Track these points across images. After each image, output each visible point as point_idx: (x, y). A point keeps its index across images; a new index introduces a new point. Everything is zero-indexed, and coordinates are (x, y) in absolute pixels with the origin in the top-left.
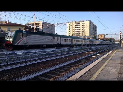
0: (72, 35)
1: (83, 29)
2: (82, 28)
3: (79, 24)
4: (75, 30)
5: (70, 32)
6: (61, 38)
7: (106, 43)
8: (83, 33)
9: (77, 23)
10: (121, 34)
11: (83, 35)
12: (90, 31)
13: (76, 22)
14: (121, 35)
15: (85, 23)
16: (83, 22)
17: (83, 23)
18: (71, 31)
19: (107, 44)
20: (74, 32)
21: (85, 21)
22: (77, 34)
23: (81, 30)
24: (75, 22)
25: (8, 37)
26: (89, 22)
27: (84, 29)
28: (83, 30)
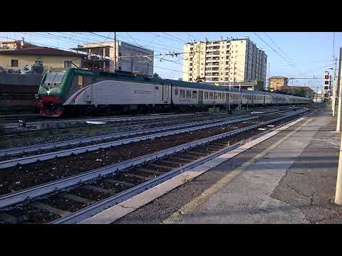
0: (199, 78)
1: (227, 63)
2: (224, 60)
3: (218, 47)
4: (206, 64)
5: (191, 69)
6: (174, 88)
7: (289, 102)
8: (227, 74)
9: (212, 45)
10: (327, 77)
11: (227, 79)
12: (247, 69)
13: (210, 43)
14: (329, 80)
15: (235, 46)
16: (228, 42)
17: (228, 46)
18: (195, 67)
19: (292, 102)
20: (203, 72)
21: (234, 40)
22: (211, 77)
23: (222, 66)
24: (207, 43)
25: (49, 84)
26: (245, 42)
27: (230, 63)
28: (228, 66)
